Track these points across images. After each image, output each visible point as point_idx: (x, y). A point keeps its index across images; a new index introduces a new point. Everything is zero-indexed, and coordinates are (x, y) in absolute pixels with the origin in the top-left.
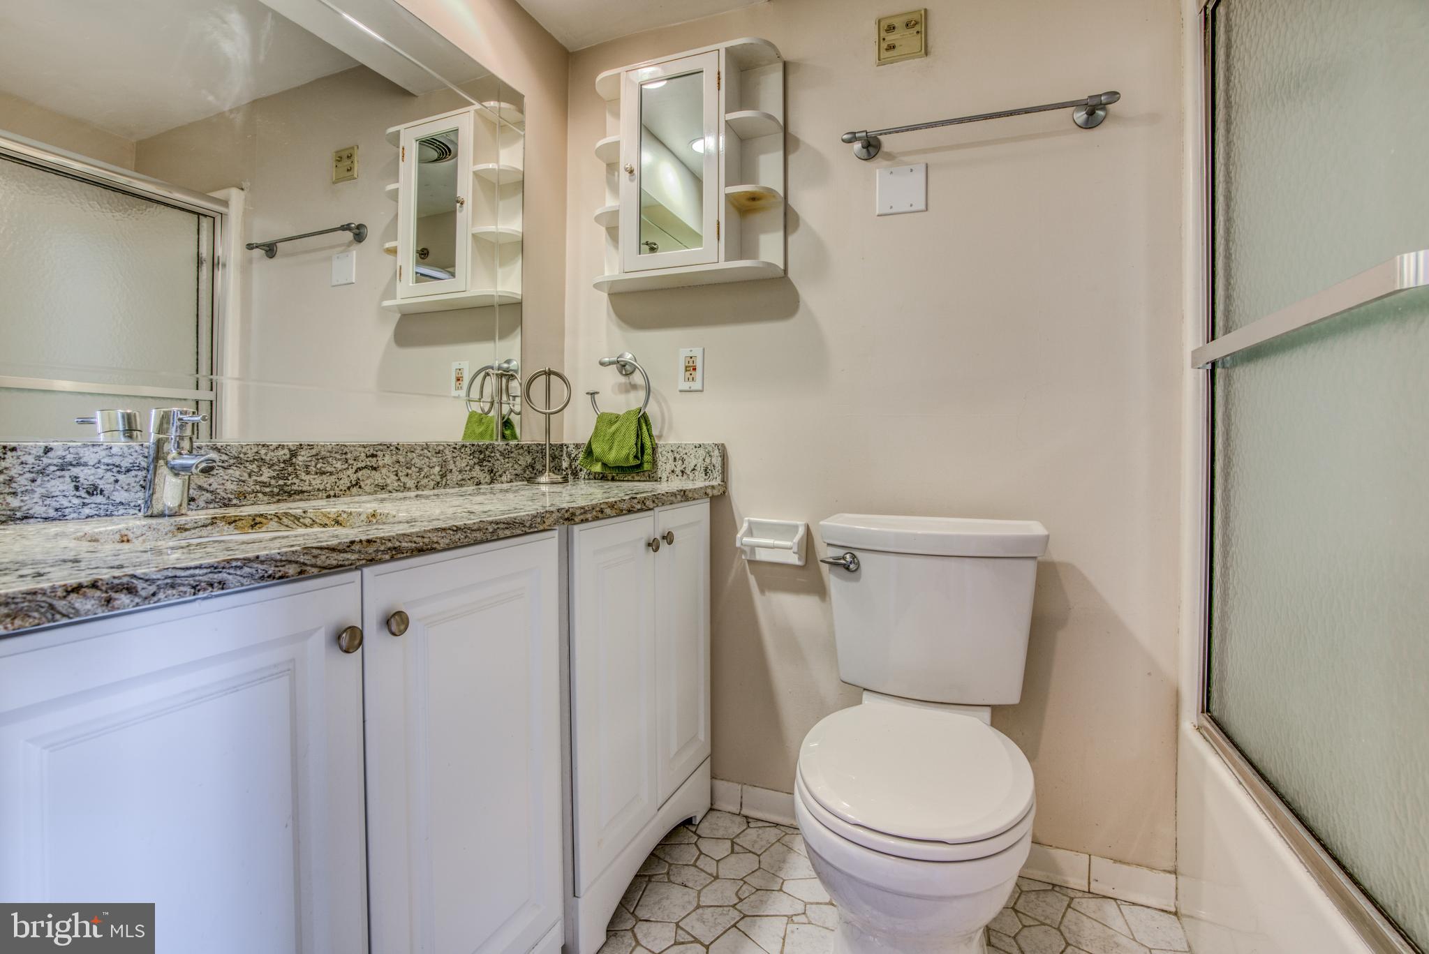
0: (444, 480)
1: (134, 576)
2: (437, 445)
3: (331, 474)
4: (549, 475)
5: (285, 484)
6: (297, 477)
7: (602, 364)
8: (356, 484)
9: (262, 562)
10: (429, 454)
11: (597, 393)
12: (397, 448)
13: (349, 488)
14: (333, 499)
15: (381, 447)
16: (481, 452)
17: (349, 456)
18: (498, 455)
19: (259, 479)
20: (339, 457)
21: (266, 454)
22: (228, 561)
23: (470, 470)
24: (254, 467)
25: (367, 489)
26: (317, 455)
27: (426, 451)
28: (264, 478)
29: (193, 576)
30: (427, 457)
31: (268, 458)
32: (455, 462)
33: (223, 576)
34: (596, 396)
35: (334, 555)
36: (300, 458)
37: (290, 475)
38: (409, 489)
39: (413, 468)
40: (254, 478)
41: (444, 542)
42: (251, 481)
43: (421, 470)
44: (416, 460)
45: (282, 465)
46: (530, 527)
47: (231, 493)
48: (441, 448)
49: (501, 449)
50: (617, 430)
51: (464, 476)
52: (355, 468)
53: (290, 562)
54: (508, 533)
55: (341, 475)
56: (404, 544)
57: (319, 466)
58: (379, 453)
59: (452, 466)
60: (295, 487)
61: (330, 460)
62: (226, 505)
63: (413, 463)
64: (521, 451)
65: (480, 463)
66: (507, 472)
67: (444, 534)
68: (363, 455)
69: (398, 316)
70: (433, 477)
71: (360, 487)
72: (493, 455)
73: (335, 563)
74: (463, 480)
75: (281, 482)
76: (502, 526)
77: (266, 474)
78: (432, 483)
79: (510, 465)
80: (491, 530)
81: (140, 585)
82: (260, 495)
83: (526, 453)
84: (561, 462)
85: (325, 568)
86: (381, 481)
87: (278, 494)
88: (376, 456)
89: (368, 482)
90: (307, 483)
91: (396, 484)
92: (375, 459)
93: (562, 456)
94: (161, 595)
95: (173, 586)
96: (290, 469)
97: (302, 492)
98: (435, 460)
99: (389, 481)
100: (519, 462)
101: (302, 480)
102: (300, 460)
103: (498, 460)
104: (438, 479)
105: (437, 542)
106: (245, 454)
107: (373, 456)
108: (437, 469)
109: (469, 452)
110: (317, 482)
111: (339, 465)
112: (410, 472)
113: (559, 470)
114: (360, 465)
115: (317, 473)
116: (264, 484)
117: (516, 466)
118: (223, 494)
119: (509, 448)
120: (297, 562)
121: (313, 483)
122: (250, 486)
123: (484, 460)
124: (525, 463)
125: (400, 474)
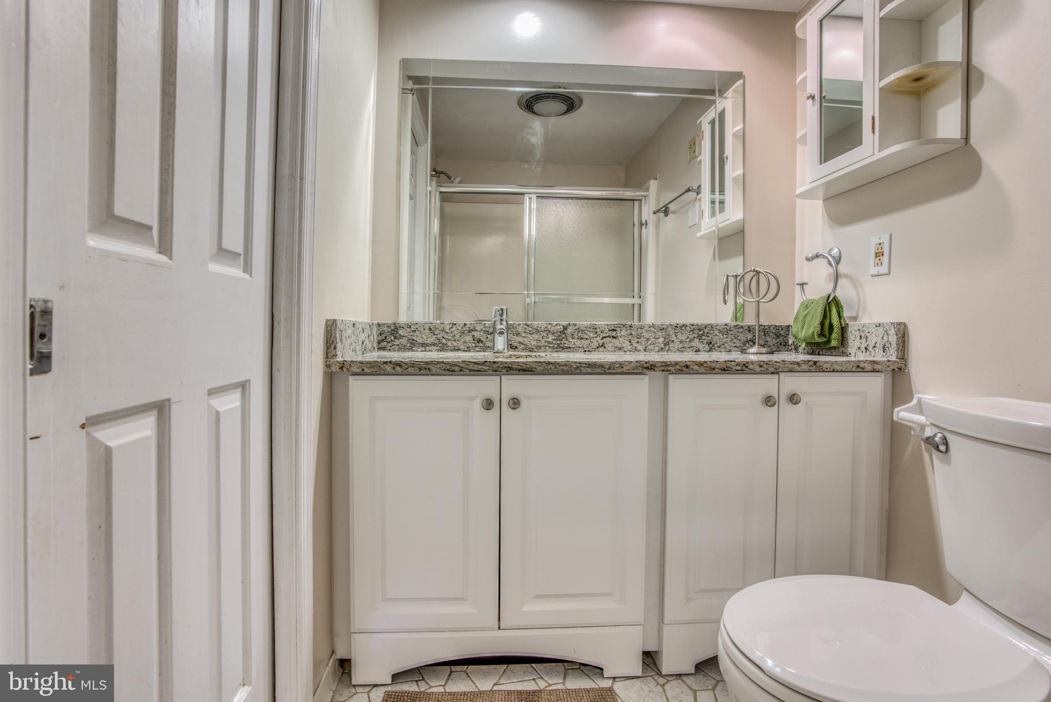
0: (667, 347)
2: (661, 325)
3: (587, 339)
4: (758, 348)
5: (561, 343)
6: (567, 340)
7: (808, 259)
8: (602, 346)
9: (445, 364)
10: (655, 330)
11: (807, 284)
12: (630, 326)
13: (597, 348)
14: (587, 353)
15: (619, 326)
16: (700, 330)
17: (598, 330)
18: (716, 332)
19: (547, 340)
20: (591, 330)
21: (551, 328)
23: (690, 342)
24: (544, 334)
25: (610, 349)
26: (578, 329)
27: (652, 328)
28: (550, 340)
29: (420, 364)
30: (653, 332)
31: (551, 330)
32: (676, 336)
33: (430, 366)
34: (805, 286)
36: (569, 330)
37: (563, 339)
38: (639, 351)
39: (642, 338)
40: (545, 339)
42: (543, 341)
43: (648, 340)
44: (644, 334)
45: (559, 334)
46: (609, 368)
47: (534, 346)
48: (665, 327)
49: (721, 329)
51: (685, 346)
52: (601, 337)
53: (456, 365)
54: (589, 370)
55: (592, 340)
57: (579, 335)
58: (617, 329)
59: (674, 338)
60: (566, 345)
61: (586, 332)
62: (531, 351)
63: (642, 335)
64: (741, 330)
65: (700, 337)
66: (726, 345)
68: (607, 330)
70: (658, 344)
71: (605, 347)
72: (712, 332)
74: (683, 347)
75: (558, 342)
77: (551, 338)
78: (657, 349)
79: (729, 339)
81: (403, 364)
82: (547, 348)
83: (746, 331)
84: (787, 339)
86: (619, 345)
87: (557, 348)
88: (616, 330)
89: (611, 345)
90: (573, 343)
91: (630, 347)
92: (615, 332)
93: (788, 334)
94: (409, 369)
95: (413, 367)
96: (563, 336)
97: (570, 348)
98: (659, 334)
99: (624, 345)
100: (738, 338)
101: (569, 342)
102: (569, 331)
103: (716, 335)
104: (662, 346)
106: (540, 328)
107: (613, 330)
108: (661, 340)
109: (689, 330)
110: (578, 343)
111: (591, 335)
112: (640, 340)
114: (605, 335)
115: (578, 339)
116: (550, 343)
117: (735, 341)
118: (530, 346)
119: (728, 328)
120: (459, 366)
121: (576, 343)
122: (543, 343)
123: (703, 335)
124: (745, 339)
125: (632, 341)
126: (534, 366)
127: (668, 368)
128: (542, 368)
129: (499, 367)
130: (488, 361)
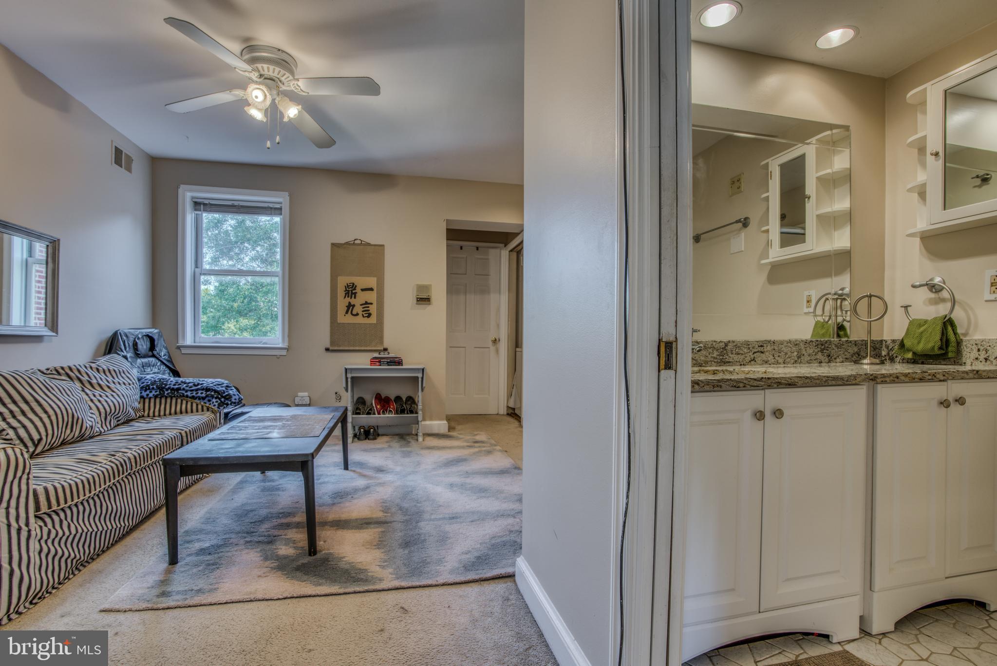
0: (800, 359)
1: (699, 380)
2: (796, 341)
3: (742, 354)
4: (870, 359)
5: (723, 358)
6: (727, 355)
7: (914, 286)
8: (753, 360)
9: (732, 381)
10: (791, 346)
11: (910, 306)
12: (774, 342)
13: (750, 361)
14: (743, 366)
15: (765, 342)
16: (822, 345)
17: (750, 346)
18: (833, 346)
19: (712, 355)
20: (745, 346)
21: (715, 345)
22: (723, 379)
23: (815, 355)
24: (710, 350)
25: (759, 362)
26: (736, 345)
27: (789, 344)
28: (715, 355)
29: (713, 382)
30: (790, 347)
31: (716, 347)
32: (806, 350)
33: (721, 384)
34: (909, 308)
35: (756, 382)
36: (729, 347)
37: (724, 354)
38: (780, 363)
39: (782, 353)
40: (711, 355)
41: (800, 383)
42: (710, 356)
43: (786, 354)
44: (784, 349)
45: (722, 350)
46: (847, 381)
47: (703, 361)
48: (798, 342)
49: (836, 343)
50: (925, 330)
51: (812, 358)
52: (753, 352)
53: (741, 382)
54: (834, 382)
55: (746, 355)
56: (783, 381)
57: (737, 351)
58: (764, 345)
59: (804, 352)
60: (727, 360)
61: (742, 348)
62: (700, 366)
63: (782, 350)
64: (850, 344)
65: (822, 351)
66: (840, 357)
67: (801, 379)
68: (757, 346)
69: (770, 267)
70: (793, 358)
71: (755, 361)
72: (830, 346)
73: (756, 385)
74: (811, 360)
75: (721, 357)
76: (830, 379)
77: (715, 354)
78: (793, 361)
79: (842, 352)
80: (824, 380)
81: (700, 383)
82: (713, 362)
83: (854, 345)
84: (881, 352)
85: (752, 386)
86: (765, 359)
87: (720, 363)
88: (763, 346)
89: (759, 359)
90: (732, 358)
91: (773, 361)
92: (762, 348)
93: (882, 347)
94: (705, 387)
95: (708, 385)
96: (725, 352)
97: (730, 362)
98: (794, 349)
99: (769, 359)
100: (849, 351)
101: (729, 357)
102: (729, 348)
103: (833, 349)
104: (796, 359)
105: (797, 382)
106: (708, 345)
107: (762, 346)
108: (796, 353)
109: (815, 345)
110: (736, 357)
111: (746, 350)
112: (780, 354)
113: (879, 357)
114: (755, 350)
115: (736, 354)
116: (714, 358)
117: (846, 353)
118: (700, 361)
119: (841, 342)
120: (743, 382)
121: (734, 358)
122: (709, 359)
123: (824, 349)
124: (852, 352)
125: (775, 355)
126: (796, 381)
127: (873, 379)
128: (802, 382)
129: (772, 383)
130: (764, 377)
